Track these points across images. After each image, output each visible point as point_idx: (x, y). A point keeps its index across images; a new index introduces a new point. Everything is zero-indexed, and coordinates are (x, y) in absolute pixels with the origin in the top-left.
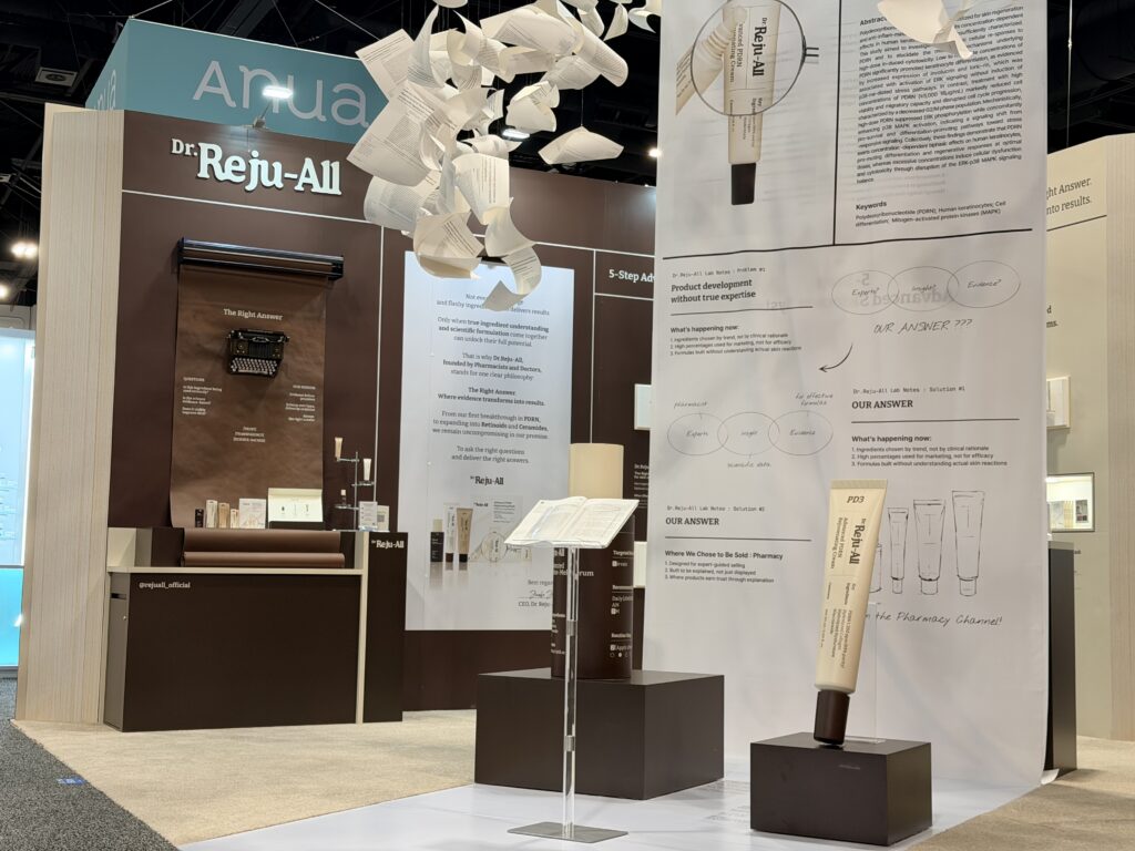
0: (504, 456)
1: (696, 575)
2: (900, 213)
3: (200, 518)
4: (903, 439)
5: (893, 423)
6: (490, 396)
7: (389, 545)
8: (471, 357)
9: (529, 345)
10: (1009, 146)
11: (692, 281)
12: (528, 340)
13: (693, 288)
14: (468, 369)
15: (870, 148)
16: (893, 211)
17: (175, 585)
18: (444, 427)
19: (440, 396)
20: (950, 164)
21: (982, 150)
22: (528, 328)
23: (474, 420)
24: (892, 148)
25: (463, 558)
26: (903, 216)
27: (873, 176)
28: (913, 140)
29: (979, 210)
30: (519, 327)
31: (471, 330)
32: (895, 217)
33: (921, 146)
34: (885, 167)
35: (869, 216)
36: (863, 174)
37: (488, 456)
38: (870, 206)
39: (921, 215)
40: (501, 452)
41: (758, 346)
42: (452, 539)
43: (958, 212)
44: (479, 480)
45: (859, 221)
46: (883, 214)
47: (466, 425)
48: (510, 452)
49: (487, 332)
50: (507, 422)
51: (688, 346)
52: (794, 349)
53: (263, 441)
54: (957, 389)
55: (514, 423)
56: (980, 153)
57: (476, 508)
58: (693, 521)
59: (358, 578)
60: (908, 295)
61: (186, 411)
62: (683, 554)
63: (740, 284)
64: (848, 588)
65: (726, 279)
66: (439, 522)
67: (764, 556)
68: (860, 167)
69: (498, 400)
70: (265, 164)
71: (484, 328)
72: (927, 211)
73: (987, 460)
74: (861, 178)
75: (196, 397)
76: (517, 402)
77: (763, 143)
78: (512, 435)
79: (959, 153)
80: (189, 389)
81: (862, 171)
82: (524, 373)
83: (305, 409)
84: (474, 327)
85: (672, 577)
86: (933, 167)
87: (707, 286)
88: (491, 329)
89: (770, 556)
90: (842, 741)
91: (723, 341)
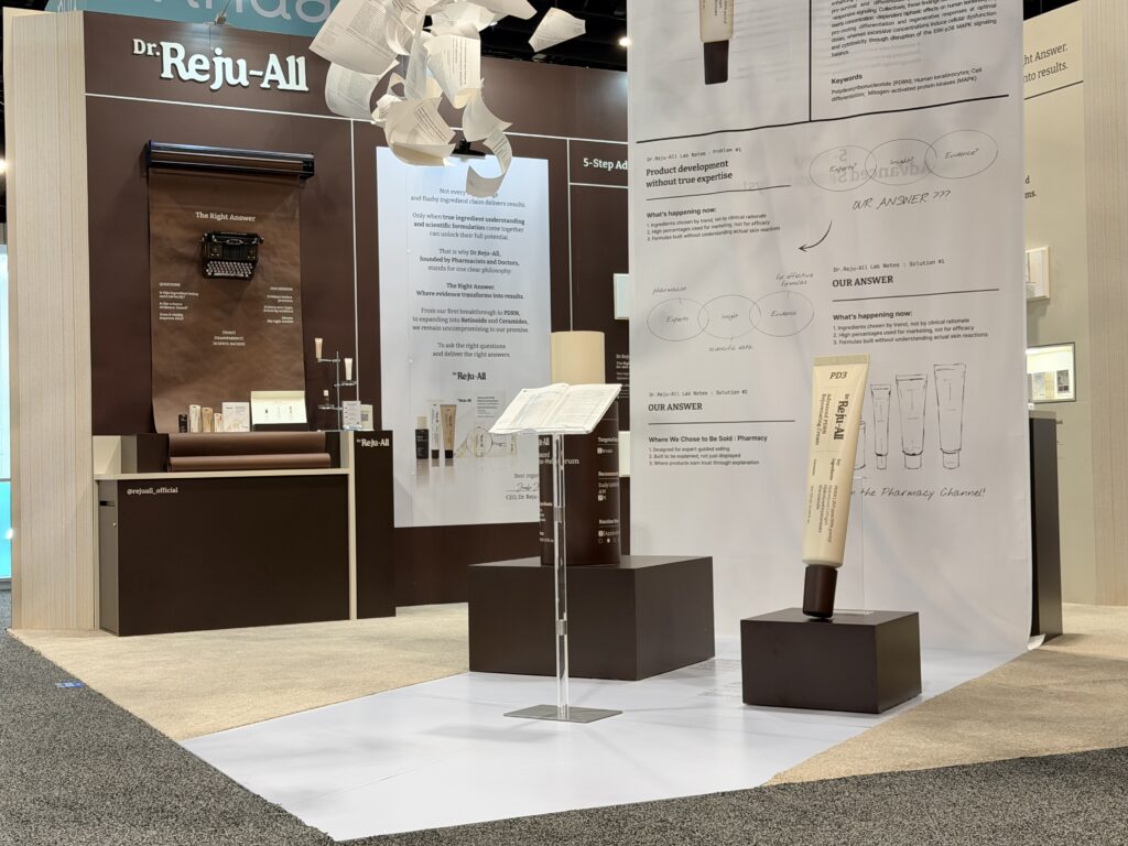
0: (485, 351)
1: (681, 460)
2: (876, 85)
3: (184, 423)
4: (884, 315)
5: (875, 299)
6: (469, 291)
7: (374, 443)
8: (448, 252)
9: (505, 238)
10: (985, 11)
11: (667, 164)
12: (505, 233)
13: (669, 171)
14: (445, 264)
15: (843, 20)
16: (869, 84)
17: (163, 490)
18: (423, 324)
19: (419, 293)
20: (925, 32)
21: (957, 16)
22: (504, 221)
23: (454, 316)
24: (866, 19)
25: (449, 454)
26: (878, 89)
27: (848, 48)
28: (887, 9)
29: (955, 78)
30: (495, 220)
31: (446, 225)
32: (870, 89)
33: (895, 15)
34: (860, 38)
35: (845, 90)
36: (838, 47)
37: (470, 351)
38: (846, 80)
39: (897, 86)
40: (482, 347)
41: (737, 228)
42: (436, 436)
43: (934, 81)
44: (461, 376)
45: (835, 95)
46: (859, 87)
47: (446, 321)
48: (492, 346)
49: (463, 227)
50: (487, 317)
51: (666, 231)
52: (772, 229)
53: (243, 344)
54: (937, 262)
55: (494, 317)
56: (955, 20)
57: (459, 404)
58: (676, 407)
59: (345, 477)
60: (886, 170)
61: (163, 317)
62: (666, 440)
63: (717, 165)
64: (832, 463)
65: (703, 161)
66: (424, 419)
67: (748, 439)
68: (834, 40)
69: (477, 295)
70: (229, 62)
71: (459, 222)
72: (904, 82)
73: (967, 332)
74: (835, 51)
75: (172, 302)
76: (495, 296)
77: (735, 19)
78: (492, 330)
79: (934, 20)
80: (165, 294)
81: (836, 44)
82: (502, 267)
83: (283, 311)
84: (450, 222)
85: (656, 463)
86: (907, 36)
87: (683, 169)
88: (466, 223)
89: (754, 438)
90: (830, 614)
91: (700, 225)
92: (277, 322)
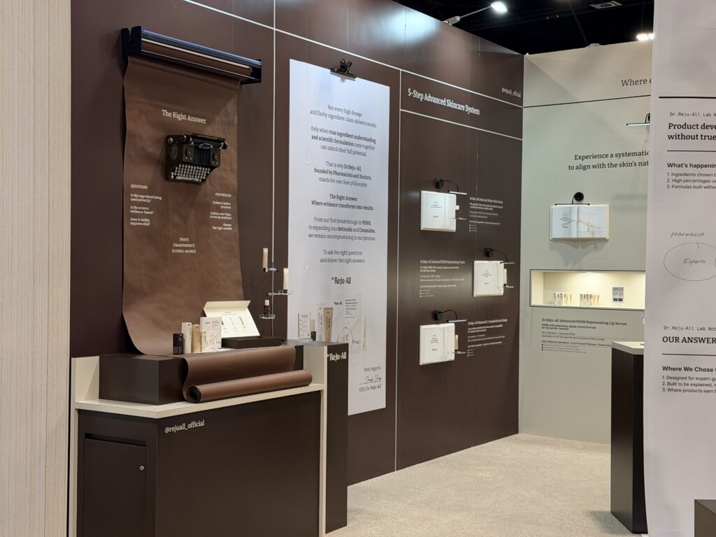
0: (350, 257)
1: (694, 388)
6: (344, 202)
7: (337, 357)
8: (331, 165)
9: (365, 155)
11: (690, 121)
12: (364, 150)
13: (691, 127)
14: (329, 176)
17: (193, 425)
18: (315, 232)
19: (313, 203)
22: (364, 139)
23: (333, 225)
30: (359, 138)
31: (331, 140)
37: (342, 258)
40: (349, 253)
44: (337, 281)
47: (329, 229)
48: (354, 253)
49: (341, 142)
50: (353, 226)
51: (686, 181)
53: (194, 251)
55: (357, 227)
57: (335, 307)
58: (690, 340)
61: (134, 222)
66: (314, 323)
69: (347, 206)
71: (338, 138)
75: (141, 206)
76: (357, 207)
78: (355, 238)
80: (135, 197)
82: (362, 181)
83: (225, 218)
84: (334, 137)
85: (669, 390)
88: (343, 139)
92: (220, 228)
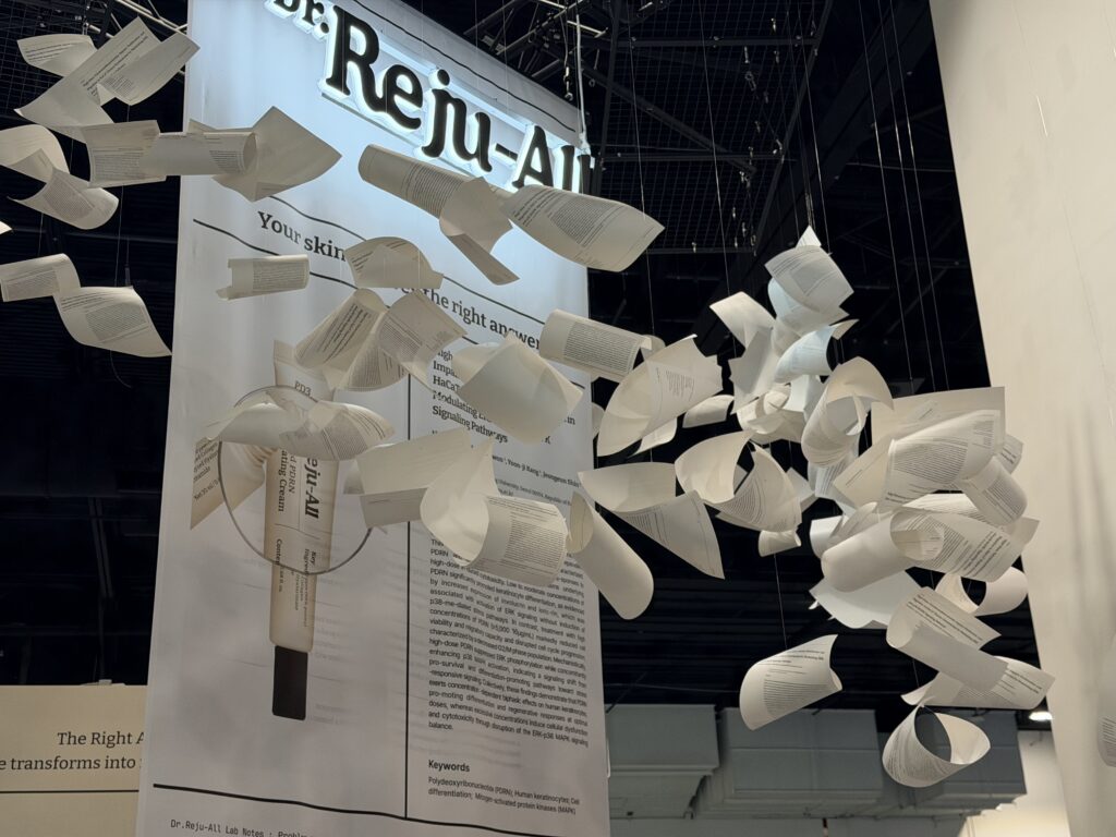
2: (484, 788)
10: (580, 727)
15: (445, 679)
16: (474, 783)
20: (524, 731)
21: (557, 721)
24: (474, 689)
27: (449, 721)
28: (488, 685)
29: (556, 803)
32: (478, 791)
33: (495, 696)
34: (466, 713)
35: (445, 782)
36: (439, 715)
38: (447, 767)
39: (500, 795)
43: (534, 801)
45: (432, 785)
46: (465, 783)
56: (554, 726)
68: (432, 703)
72: (505, 790)
74: (434, 720)
79: (534, 717)
81: (436, 710)
86: (507, 728)
